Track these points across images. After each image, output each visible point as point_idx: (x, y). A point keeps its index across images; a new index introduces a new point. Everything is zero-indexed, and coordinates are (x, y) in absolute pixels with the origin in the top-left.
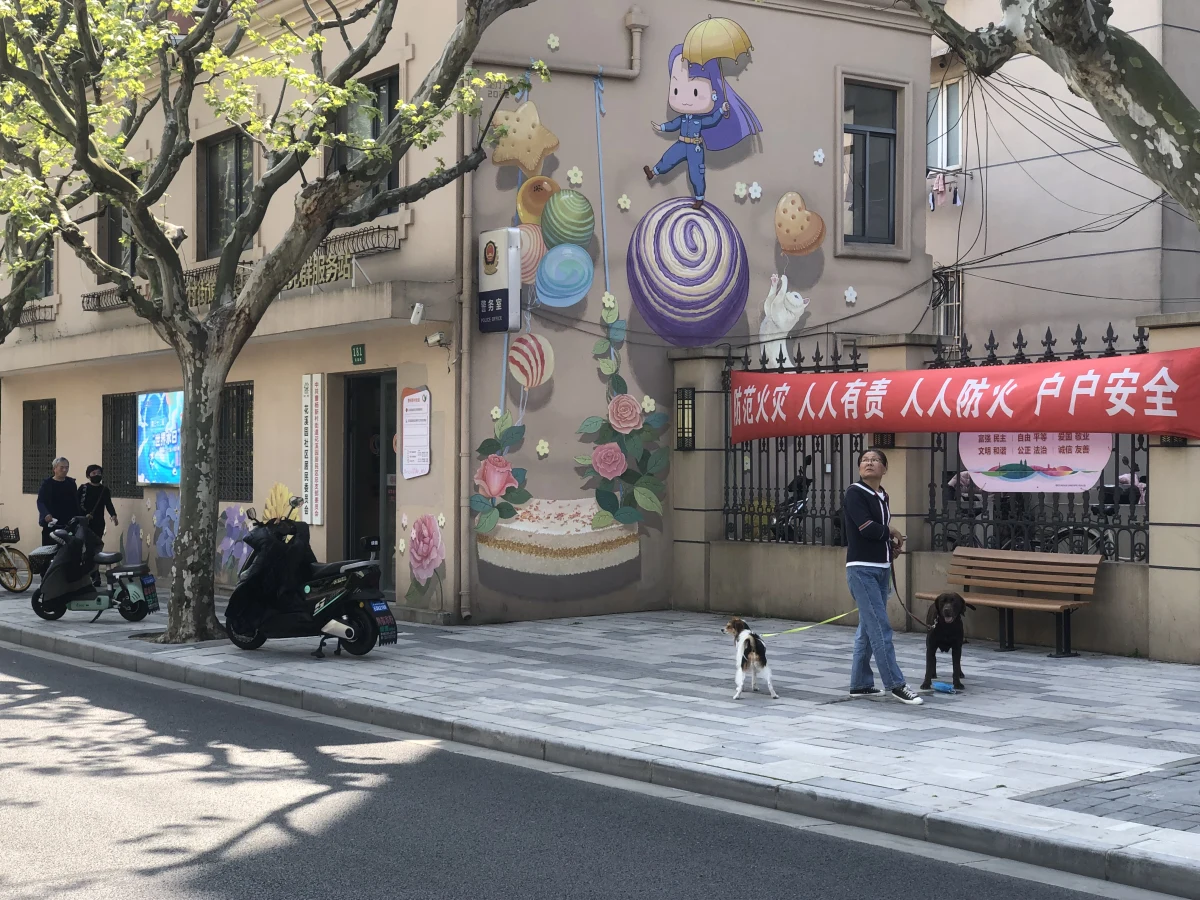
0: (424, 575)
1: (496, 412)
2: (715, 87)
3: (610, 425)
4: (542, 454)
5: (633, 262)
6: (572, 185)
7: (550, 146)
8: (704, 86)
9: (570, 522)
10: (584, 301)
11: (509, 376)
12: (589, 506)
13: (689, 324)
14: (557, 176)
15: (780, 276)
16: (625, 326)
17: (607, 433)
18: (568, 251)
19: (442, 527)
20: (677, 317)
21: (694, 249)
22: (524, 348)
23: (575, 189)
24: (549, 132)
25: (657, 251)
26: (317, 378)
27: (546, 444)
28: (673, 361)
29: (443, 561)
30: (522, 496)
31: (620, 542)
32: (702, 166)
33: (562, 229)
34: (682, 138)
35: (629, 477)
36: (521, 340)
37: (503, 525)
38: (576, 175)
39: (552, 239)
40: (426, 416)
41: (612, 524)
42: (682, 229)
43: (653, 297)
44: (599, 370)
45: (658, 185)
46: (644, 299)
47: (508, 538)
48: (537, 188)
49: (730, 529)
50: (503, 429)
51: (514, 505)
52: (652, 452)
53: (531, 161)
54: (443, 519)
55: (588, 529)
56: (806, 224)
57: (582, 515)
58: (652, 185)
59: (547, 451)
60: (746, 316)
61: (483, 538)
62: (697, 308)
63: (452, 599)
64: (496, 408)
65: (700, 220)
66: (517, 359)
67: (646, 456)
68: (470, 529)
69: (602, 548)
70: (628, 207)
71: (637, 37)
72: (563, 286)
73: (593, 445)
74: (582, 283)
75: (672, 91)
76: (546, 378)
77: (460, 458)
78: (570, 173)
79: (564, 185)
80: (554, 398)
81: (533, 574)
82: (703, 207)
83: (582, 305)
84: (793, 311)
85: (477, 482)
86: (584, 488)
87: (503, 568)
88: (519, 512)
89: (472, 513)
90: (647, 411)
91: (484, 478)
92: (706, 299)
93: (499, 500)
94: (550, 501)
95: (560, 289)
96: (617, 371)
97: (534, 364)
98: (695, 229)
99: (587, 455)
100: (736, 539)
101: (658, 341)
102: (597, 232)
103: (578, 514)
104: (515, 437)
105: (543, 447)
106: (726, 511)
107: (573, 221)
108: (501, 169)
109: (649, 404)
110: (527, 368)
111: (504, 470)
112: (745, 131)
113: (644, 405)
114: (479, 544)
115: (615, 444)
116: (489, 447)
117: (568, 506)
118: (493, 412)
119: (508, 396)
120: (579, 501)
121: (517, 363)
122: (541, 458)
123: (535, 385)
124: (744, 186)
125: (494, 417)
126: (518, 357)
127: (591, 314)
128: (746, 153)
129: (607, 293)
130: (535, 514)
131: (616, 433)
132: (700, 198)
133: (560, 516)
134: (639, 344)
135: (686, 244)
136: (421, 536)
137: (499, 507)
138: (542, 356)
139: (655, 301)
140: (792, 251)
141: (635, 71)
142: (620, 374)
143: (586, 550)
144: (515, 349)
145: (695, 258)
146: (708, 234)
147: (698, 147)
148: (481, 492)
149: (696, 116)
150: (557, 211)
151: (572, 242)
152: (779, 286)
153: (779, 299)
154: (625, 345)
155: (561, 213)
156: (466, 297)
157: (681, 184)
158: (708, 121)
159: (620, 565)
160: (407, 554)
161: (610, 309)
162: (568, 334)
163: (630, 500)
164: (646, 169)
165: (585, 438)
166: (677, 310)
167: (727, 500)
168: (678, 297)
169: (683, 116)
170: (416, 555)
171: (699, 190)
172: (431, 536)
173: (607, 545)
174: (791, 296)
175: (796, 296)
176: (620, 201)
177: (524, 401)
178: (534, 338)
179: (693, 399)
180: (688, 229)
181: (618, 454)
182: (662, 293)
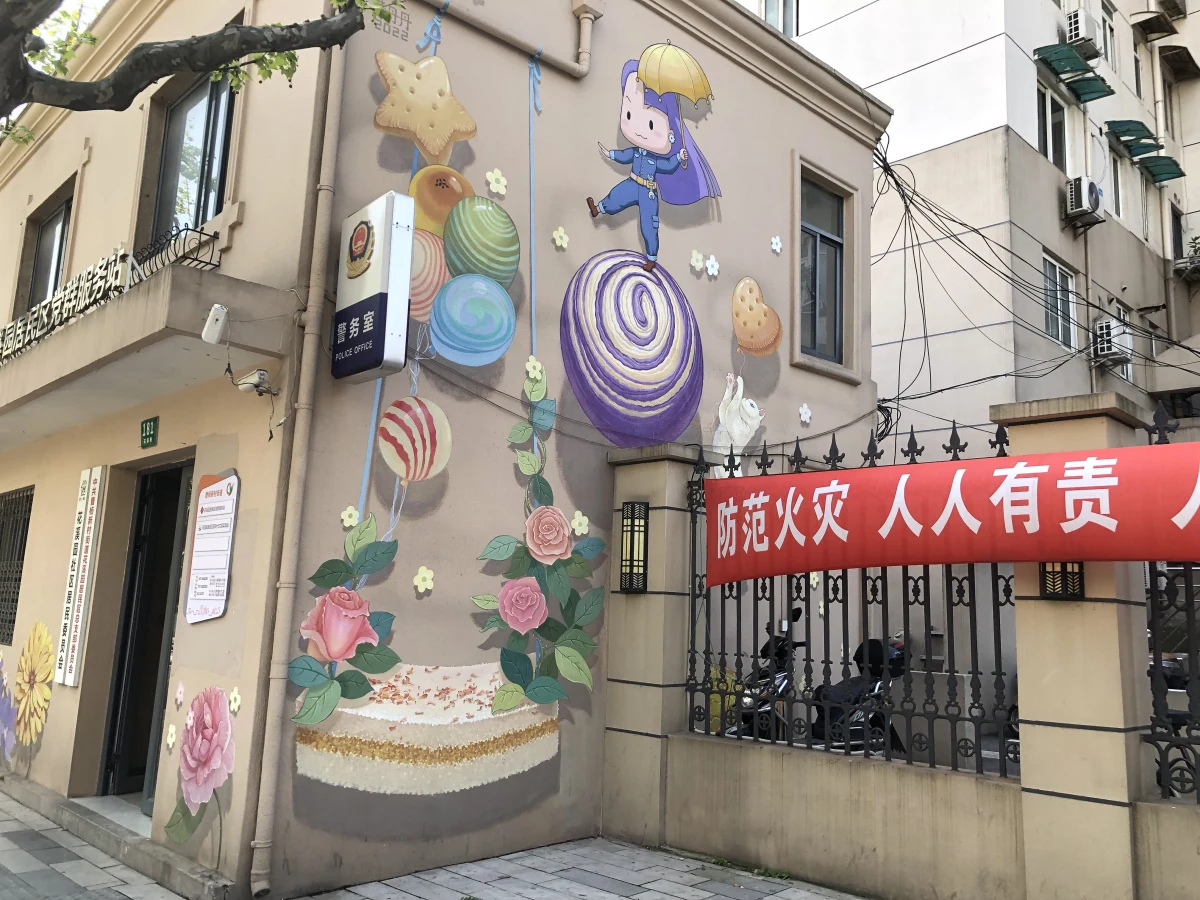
0: (198, 797)
1: (351, 516)
2: (673, 126)
3: (526, 551)
4: (421, 590)
5: (568, 321)
6: (492, 195)
7: (463, 129)
8: (661, 121)
9: (459, 702)
10: (501, 360)
11: (377, 458)
12: (489, 674)
13: (636, 419)
14: (469, 173)
15: (736, 378)
16: (555, 408)
17: (522, 562)
18: (480, 286)
19: (234, 713)
20: (620, 408)
21: (644, 323)
22: (406, 418)
23: (495, 200)
24: (463, 110)
25: (599, 314)
26: (97, 472)
27: (430, 574)
28: (615, 465)
29: (230, 775)
30: (385, 660)
31: (532, 733)
32: (655, 218)
33: (473, 252)
34: (634, 176)
35: (550, 631)
36: (400, 405)
37: (347, 710)
38: (498, 181)
39: (458, 263)
40: (229, 519)
41: (522, 705)
42: (631, 293)
43: (592, 375)
44: (516, 466)
45: (604, 227)
46: (581, 376)
47: (354, 732)
48: (440, 182)
49: (697, 715)
50: (360, 545)
51: (369, 676)
52: (582, 594)
53: (434, 140)
54: (239, 699)
55: (487, 713)
56: (764, 320)
57: (478, 691)
58: (596, 224)
59: (430, 586)
60: (699, 421)
61: (307, 736)
62: (644, 400)
63: (237, 855)
64: (350, 509)
65: (651, 286)
66: (392, 434)
67: (574, 599)
68: (284, 720)
69: (506, 744)
70: (565, 246)
71: (587, 25)
72: (470, 335)
73: (501, 578)
74: (499, 336)
75: (625, 116)
76: (435, 471)
77: (276, 590)
78: (490, 176)
79: (480, 191)
80: (448, 499)
81: (392, 795)
82: (655, 270)
83: (496, 369)
84: (749, 422)
85: (306, 634)
86: (484, 647)
87: (340, 788)
88: (377, 688)
89: (291, 690)
90: (578, 533)
91: (320, 627)
92: (656, 391)
93: (343, 667)
94: (430, 668)
95: (465, 338)
96: (541, 470)
97: (419, 444)
98: (645, 297)
99: (491, 594)
100: (707, 733)
101: (596, 436)
102: (523, 268)
103: (472, 689)
104: (379, 560)
105: (424, 579)
106: (690, 687)
107: (490, 244)
108: (387, 138)
109: (581, 524)
110: (408, 448)
111: (356, 614)
112: (703, 192)
113: (575, 524)
114: (300, 746)
115: (532, 580)
116: (333, 574)
117: (456, 676)
118: (344, 515)
119: (373, 491)
120: (475, 668)
121: (392, 440)
122: (420, 596)
123: (420, 477)
124: (700, 257)
125: (347, 524)
126: (393, 429)
127: (509, 384)
128: (702, 218)
129: (532, 358)
130: (402, 689)
131: (535, 563)
132: (652, 258)
133: (444, 692)
134: (572, 437)
135: (635, 313)
136: (200, 725)
137: (343, 679)
138: (433, 434)
139: (595, 381)
140: (749, 349)
141: (582, 67)
142: (546, 476)
143: (481, 749)
144: (391, 417)
145: (644, 334)
146: (659, 305)
147: (651, 193)
148: (311, 652)
149: (650, 154)
150: (469, 227)
151: (488, 275)
152: (735, 389)
153: (734, 404)
154: (553, 434)
155: (473, 227)
156: (311, 317)
157: (630, 232)
158: (664, 165)
159: (532, 770)
160: (177, 752)
161: (535, 381)
162: (474, 407)
163: (549, 667)
164: (590, 201)
165: (491, 568)
166: (621, 398)
167: (693, 670)
168: (623, 381)
169: (636, 149)
170: (189, 758)
171: (652, 247)
172: (215, 727)
173: (513, 739)
174: (747, 403)
175: (752, 405)
176: (556, 235)
177: (398, 502)
178: (421, 404)
179: (646, 518)
180: (637, 295)
181: (536, 595)
182: (603, 370)
